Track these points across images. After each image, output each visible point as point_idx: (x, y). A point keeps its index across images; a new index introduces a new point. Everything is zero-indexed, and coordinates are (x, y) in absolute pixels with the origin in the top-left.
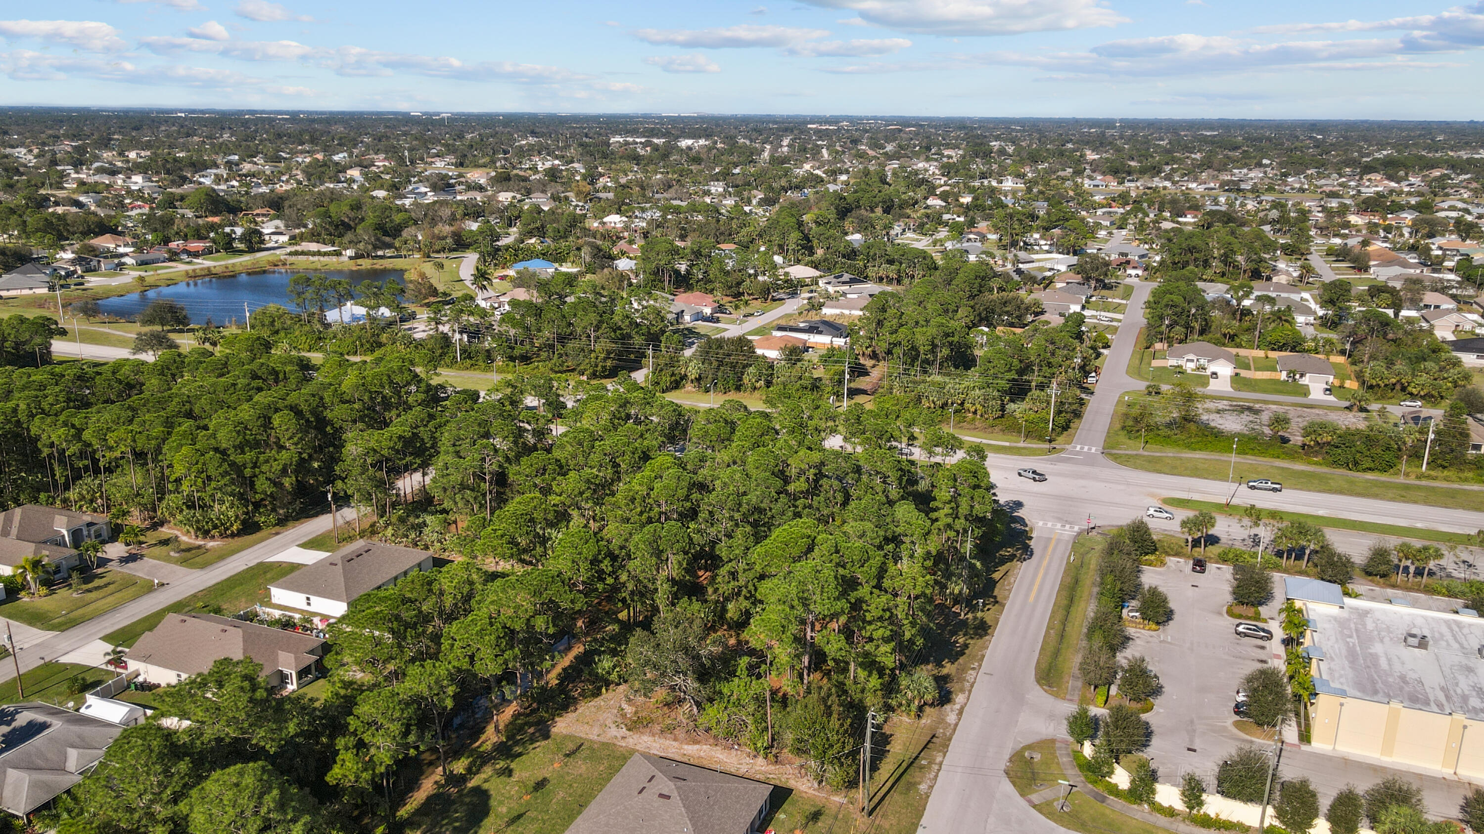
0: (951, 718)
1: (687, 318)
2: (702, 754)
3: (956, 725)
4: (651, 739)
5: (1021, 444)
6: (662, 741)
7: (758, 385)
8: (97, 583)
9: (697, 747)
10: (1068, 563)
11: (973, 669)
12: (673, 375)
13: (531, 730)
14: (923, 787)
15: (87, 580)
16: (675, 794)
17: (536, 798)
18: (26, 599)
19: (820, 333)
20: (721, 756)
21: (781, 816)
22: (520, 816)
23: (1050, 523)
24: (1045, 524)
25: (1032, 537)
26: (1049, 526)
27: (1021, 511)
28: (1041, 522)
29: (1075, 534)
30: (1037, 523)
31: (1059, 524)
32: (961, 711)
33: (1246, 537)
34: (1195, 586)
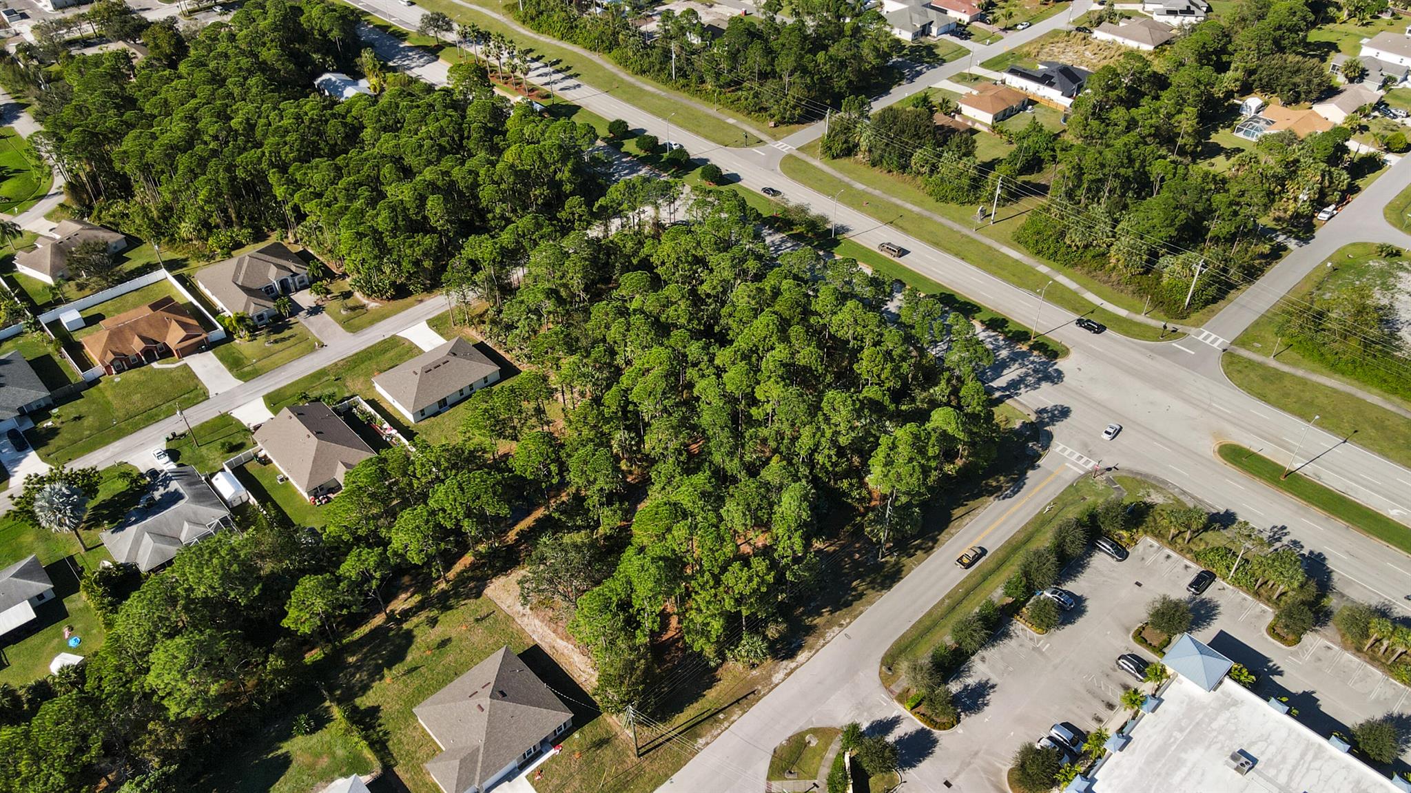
0: (777, 678)
1: (934, 31)
2: (566, 651)
3: (777, 685)
4: (540, 624)
5: (1141, 318)
6: (546, 629)
7: (923, 170)
8: (286, 333)
9: (565, 643)
10: (1041, 513)
11: (841, 625)
12: (846, 142)
13: (472, 585)
14: (701, 741)
15: (278, 330)
16: (487, 709)
17: (434, 655)
18: (237, 341)
19: (1051, 85)
20: (576, 659)
21: (576, 735)
22: (416, 668)
23: (1069, 450)
24: (1064, 450)
25: (1039, 466)
26: (1065, 454)
27: (1058, 424)
28: (1062, 446)
29: (1082, 473)
30: (1057, 446)
31: (1078, 454)
32: (792, 671)
33: (1269, 528)
34: (1138, 584)
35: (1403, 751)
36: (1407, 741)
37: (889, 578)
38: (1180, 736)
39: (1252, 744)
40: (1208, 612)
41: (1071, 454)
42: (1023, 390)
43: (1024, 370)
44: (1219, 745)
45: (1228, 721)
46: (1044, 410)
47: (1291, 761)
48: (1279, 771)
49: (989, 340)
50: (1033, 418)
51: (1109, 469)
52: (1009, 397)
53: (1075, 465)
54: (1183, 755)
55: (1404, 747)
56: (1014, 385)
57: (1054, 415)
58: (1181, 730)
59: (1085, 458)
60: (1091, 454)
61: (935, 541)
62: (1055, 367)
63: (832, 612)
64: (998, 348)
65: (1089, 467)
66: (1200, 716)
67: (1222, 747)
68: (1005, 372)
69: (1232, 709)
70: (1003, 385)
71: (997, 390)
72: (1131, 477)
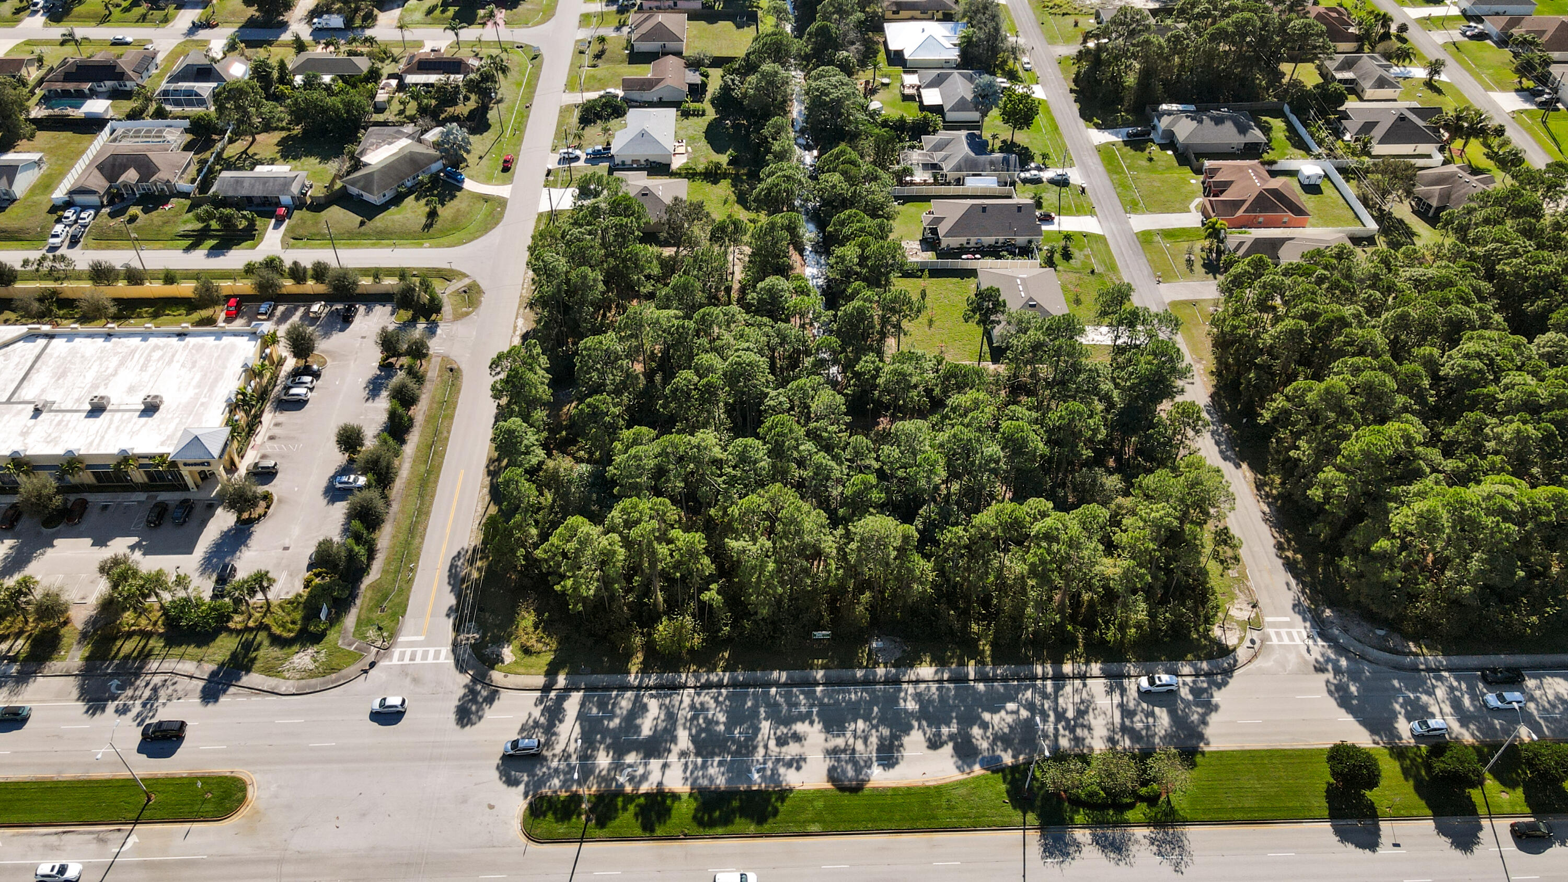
23: (430, 660)
24: (437, 655)
25: (448, 615)
26: (432, 651)
27: (462, 692)
28: (442, 660)
29: (401, 639)
30: (445, 657)
31: (418, 660)
34: (286, 549)
38: (202, 400)
41: (425, 656)
42: (537, 713)
43: (558, 749)
44: (170, 410)
45: (166, 429)
46: (491, 699)
47: (113, 430)
48: (121, 419)
49: (641, 771)
50: (497, 676)
51: (372, 665)
52: (546, 689)
53: (411, 644)
54: (197, 391)
56: (554, 714)
57: (474, 701)
58: (202, 404)
59: (406, 661)
60: (404, 671)
62: (522, 787)
64: (618, 766)
65: (396, 652)
66: (190, 420)
68: (577, 729)
69: (165, 438)
70: (566, 705)
71: (568, 690)
72: (344, 672)
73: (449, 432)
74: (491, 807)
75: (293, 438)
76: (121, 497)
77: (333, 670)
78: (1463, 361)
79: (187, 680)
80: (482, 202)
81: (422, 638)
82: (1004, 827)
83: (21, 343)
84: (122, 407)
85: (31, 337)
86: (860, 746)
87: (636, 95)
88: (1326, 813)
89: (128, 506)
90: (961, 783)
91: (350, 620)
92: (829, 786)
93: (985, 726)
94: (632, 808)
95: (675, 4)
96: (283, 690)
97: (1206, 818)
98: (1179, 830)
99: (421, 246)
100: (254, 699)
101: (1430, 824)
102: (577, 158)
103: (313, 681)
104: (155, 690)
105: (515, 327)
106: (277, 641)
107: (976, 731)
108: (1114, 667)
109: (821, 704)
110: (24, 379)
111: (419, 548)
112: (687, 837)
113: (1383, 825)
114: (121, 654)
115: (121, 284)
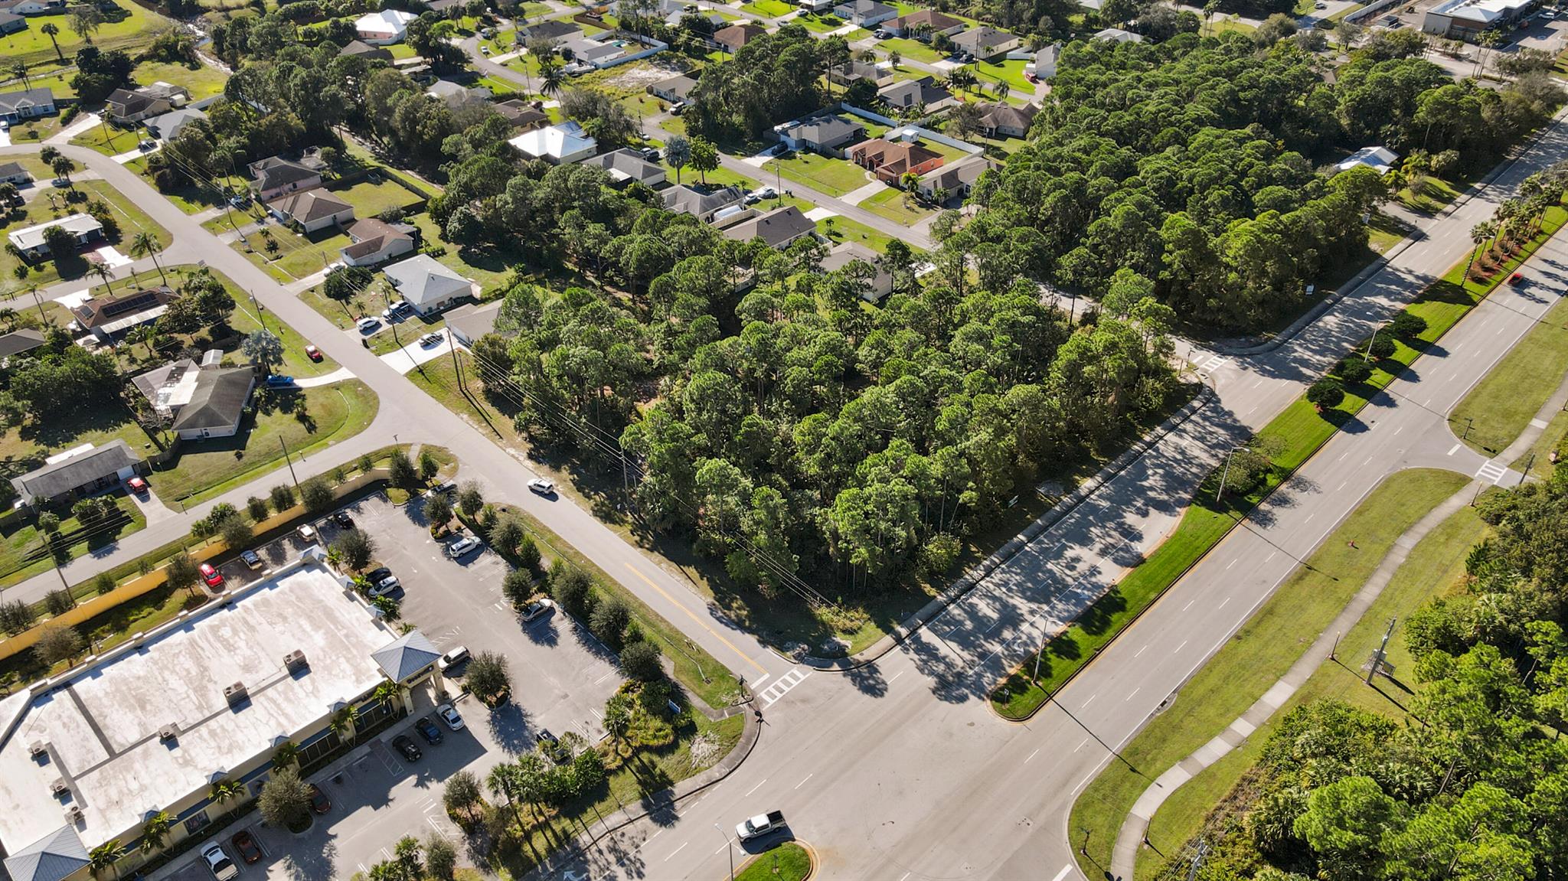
0: (512, 451)
18: (904, 193)
23: (795, 683)
24: (795, 677)
25: (764, 647)
26: (786, 678)
27: (848, 680)
28: (802, 676)
29: (753, 686)
30: (802, 671)
31: (786, 690)
32: (517, 459)
33: (642, 857)
35: (289, 868)
36: (297, 877)
37: (607, 515)
38: (341, 634)
39: (313, 681)
40: (515, 747)
41: (787, 684)
42: (915, 658)
43: (959, 663)
44: (321, 657)
45: (343, 671)
46: (874, 671)
47: (284, 705)
48: (279, 693)
49: (1023, 637)
50: (857, 658)
51: (758, 715)
52: (899, 642)
53: (765, 684)
54: (323, 631)
55: (293, 871)
56: (926, 649)
57: (864, 679)
58: (347, 636)
59: (779, 696)
60: (787, 702)
61: (651, 550)
62: (972, 697)
63: (572, 481)
65: (763, 696)
66: (355, 652)
67: (318, 659)
68: (952, 645)
69: (354, 677)
70: (924, 639)
71: (913, 632)
72: (745, 732)
73: (571, 548)
74: (972, 724)
75: (441, 628)
76: (342, 763)
77: (736, 737)
78: (1155, 176)
79: (630, 826)
80: (334, 391)
81: (767, 676)
82: (1230, 530)
83: (34, 711)
84: (263, 684)
85: (40, 698)
86: (1109, 540)
87: (366, 259)
88: (1334, 428)
89: (360, 765)
90: (1183, 524)
91: (695, 701)
92: (1129, 570)
93: (1152, 489)
94: (1052, 656)
95: (295, 186)
96: (717, 776)
97: (1298, 462)
98: (1295, 475)
99: (327, 445)
100: (703, 797)
101: (1371, 405)
102: (378, 325)
103: (732, 754)
104: (613, 850)
105: (513, 456)
106: (663, 751)
107: (1151, 494)
108: (1166, 424)
109: (1063, 536)
110: (98, 731)
111: (672, 629)
112: (1100, 650)
113: (1357, 417)
114: (543, 853)
115: (46, 619)
